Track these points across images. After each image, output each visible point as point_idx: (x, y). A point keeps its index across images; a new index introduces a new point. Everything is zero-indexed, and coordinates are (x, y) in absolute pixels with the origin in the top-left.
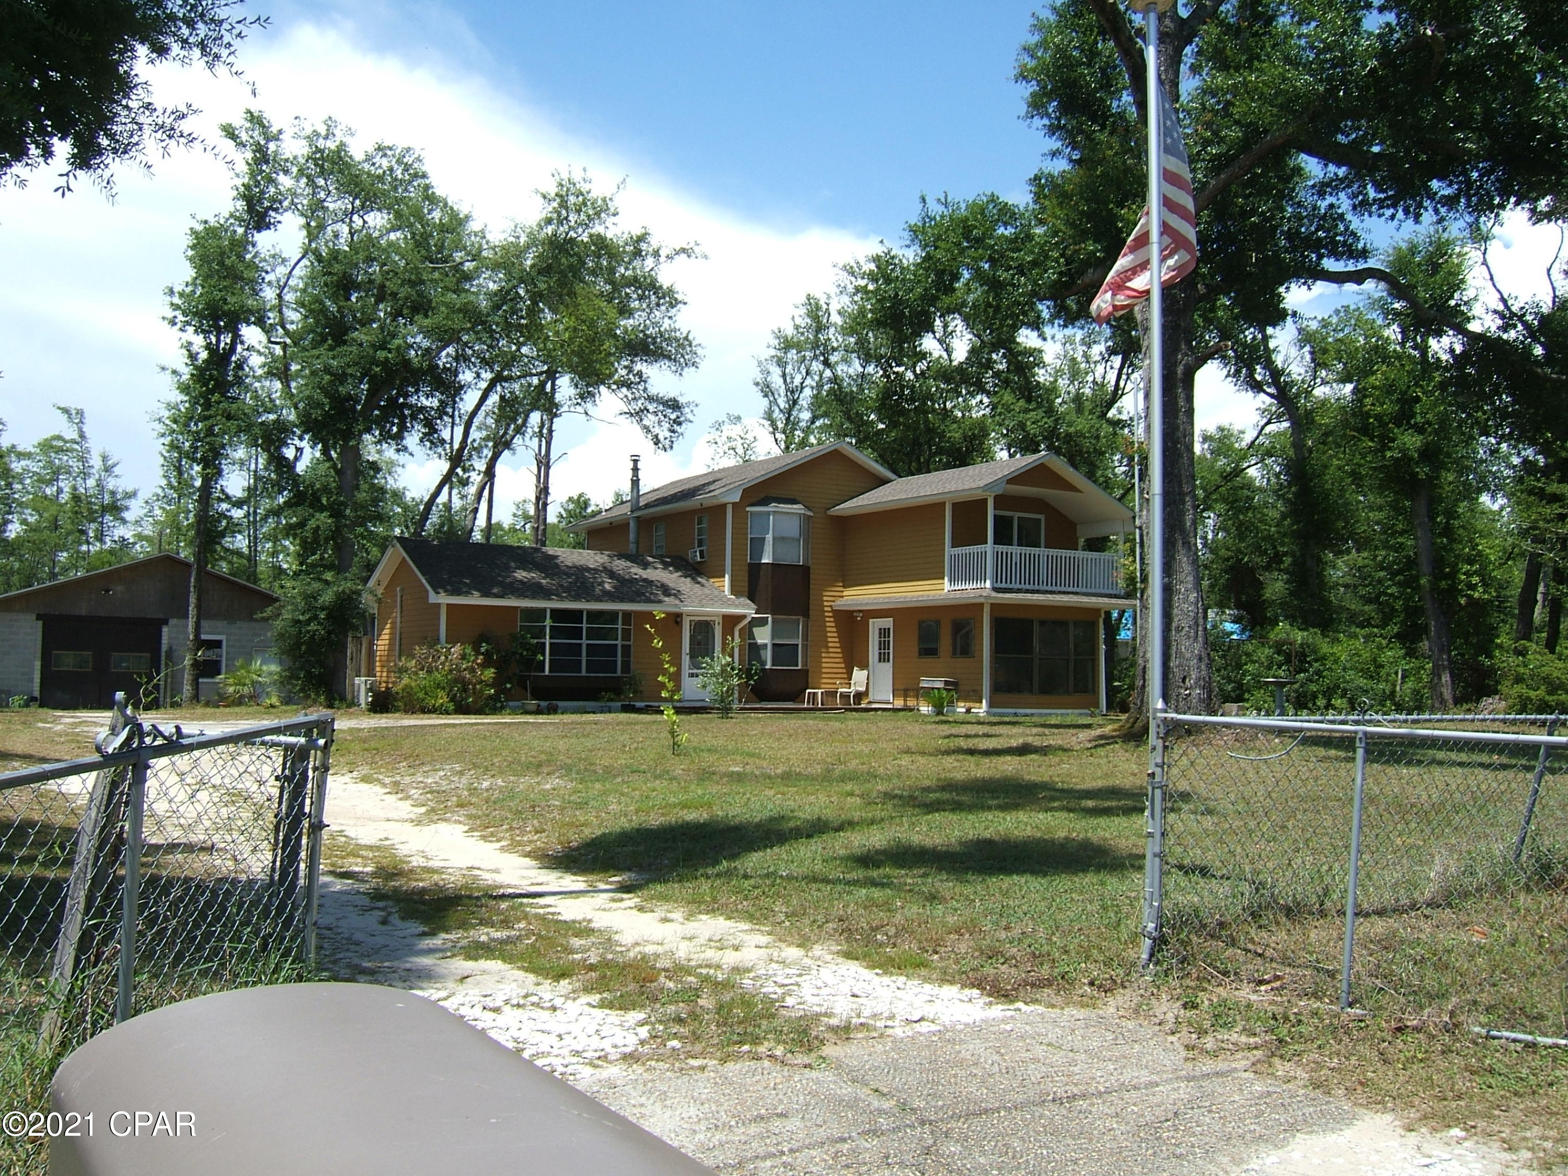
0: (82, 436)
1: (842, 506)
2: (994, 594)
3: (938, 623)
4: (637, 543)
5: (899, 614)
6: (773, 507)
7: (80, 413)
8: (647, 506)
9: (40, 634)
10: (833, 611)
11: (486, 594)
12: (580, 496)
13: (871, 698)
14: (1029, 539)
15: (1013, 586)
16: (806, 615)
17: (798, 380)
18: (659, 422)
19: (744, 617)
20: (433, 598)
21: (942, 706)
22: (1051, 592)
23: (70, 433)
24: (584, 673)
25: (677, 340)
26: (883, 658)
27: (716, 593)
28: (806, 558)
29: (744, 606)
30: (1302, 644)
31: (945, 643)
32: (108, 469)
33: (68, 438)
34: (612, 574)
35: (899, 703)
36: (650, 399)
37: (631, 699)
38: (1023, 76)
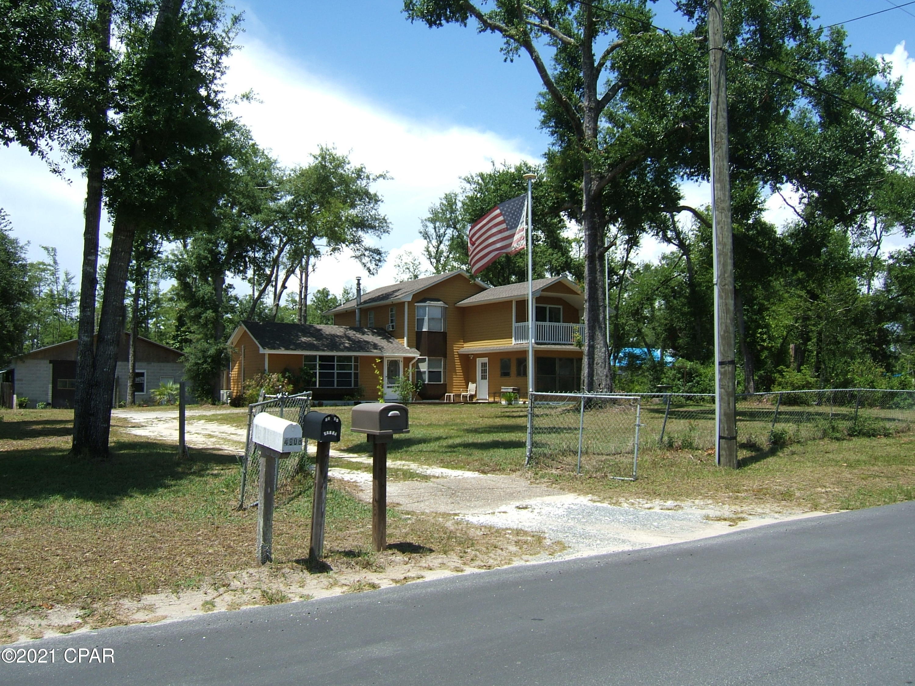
0: (55, 262)
1: (462, 302)
2: (536, 346)
3: (509, 360)
4: (360, 321)
5: (492, 355)
6: (428, 303)
7: (54, 250)
8: (365, 302)
9: (51, 371)
10: (458, 354)
11: (287, 348)
12: (324, 289)
13: (478, 398)
14: (554, 318)
15: (545, 341)
16: (445, 356)
17: (442, 231)
18: (371, 261)
19: (414, 358)
20: (262, 351)
21: (511, 400)
22: (564, 344)
24: (335, 386)
25: (379, 219)
26: (484, 377)
27: (400, 346)
28: (444, 328)
29: (414, 353)
30: (690, 369)
31: (513, 370)
32: (69, 280)
33: (48, 263)
34: (349, 338)
35: (491, 400)
36: (366, 250)
37: (358, 399)
38: (539, 107)
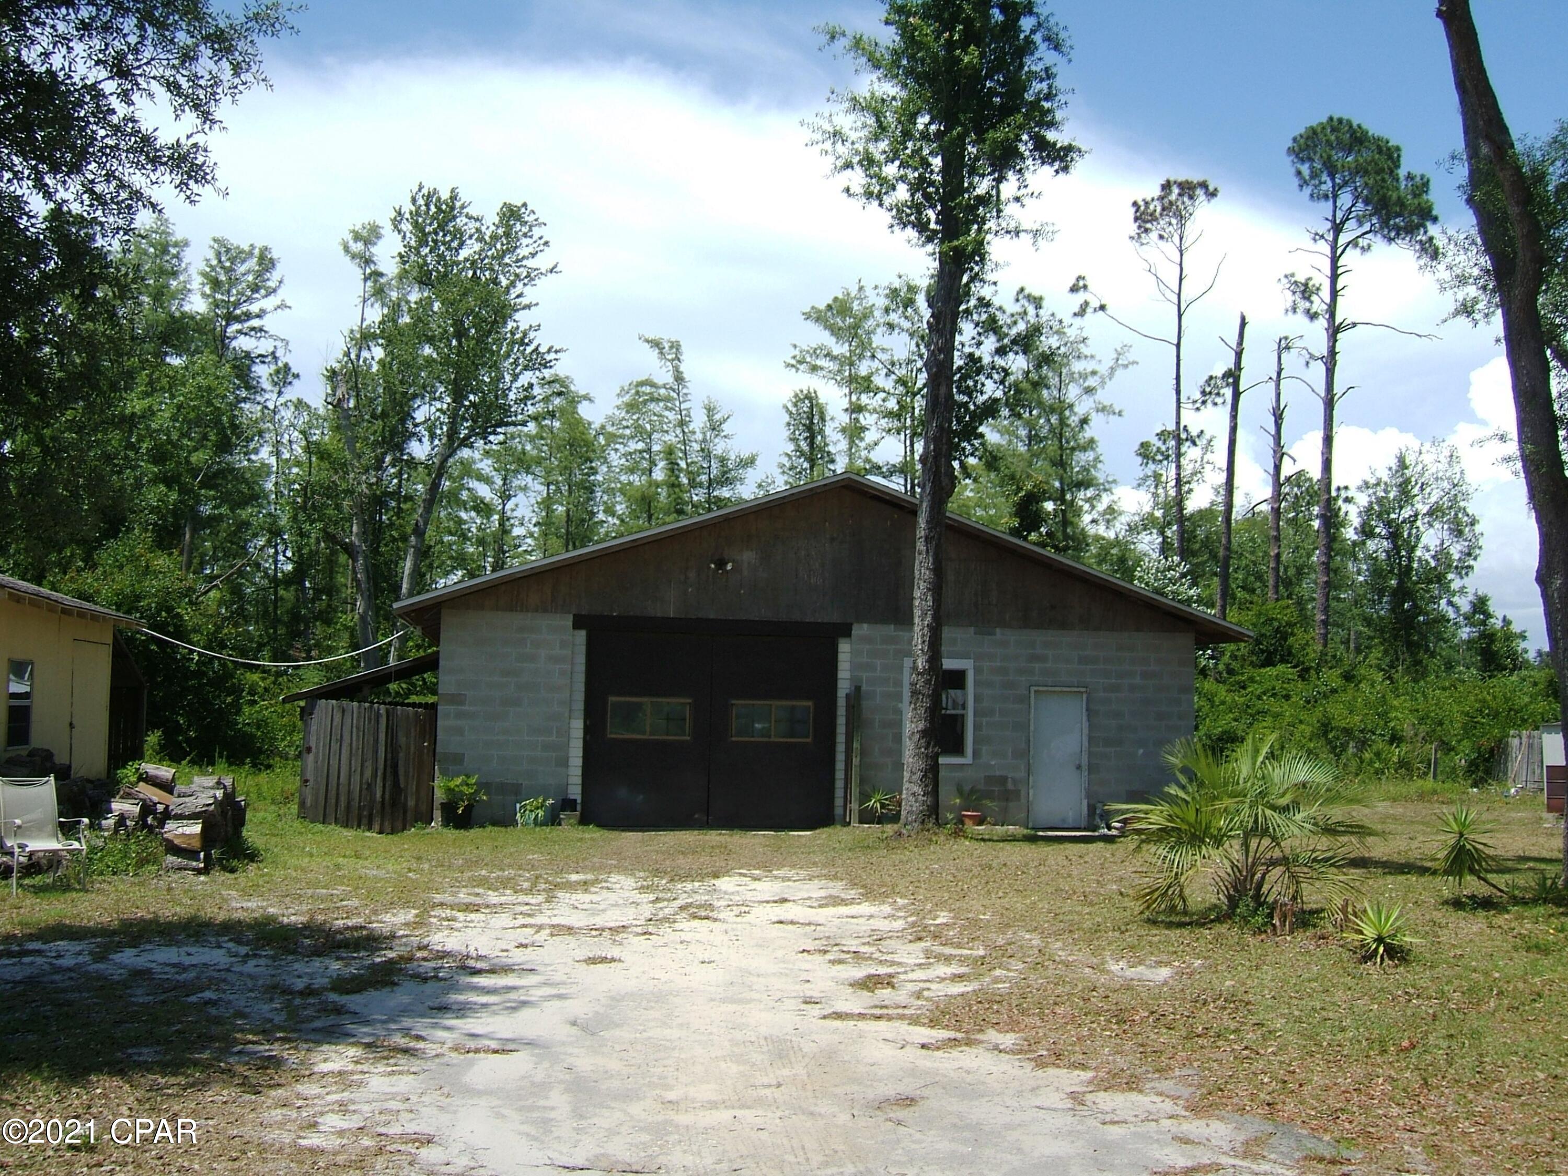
0: (679, 378)
7: (676, 346)
9: (581, 659)
23: (664, 376)
32: (715, 427)
33: (660, 382)
